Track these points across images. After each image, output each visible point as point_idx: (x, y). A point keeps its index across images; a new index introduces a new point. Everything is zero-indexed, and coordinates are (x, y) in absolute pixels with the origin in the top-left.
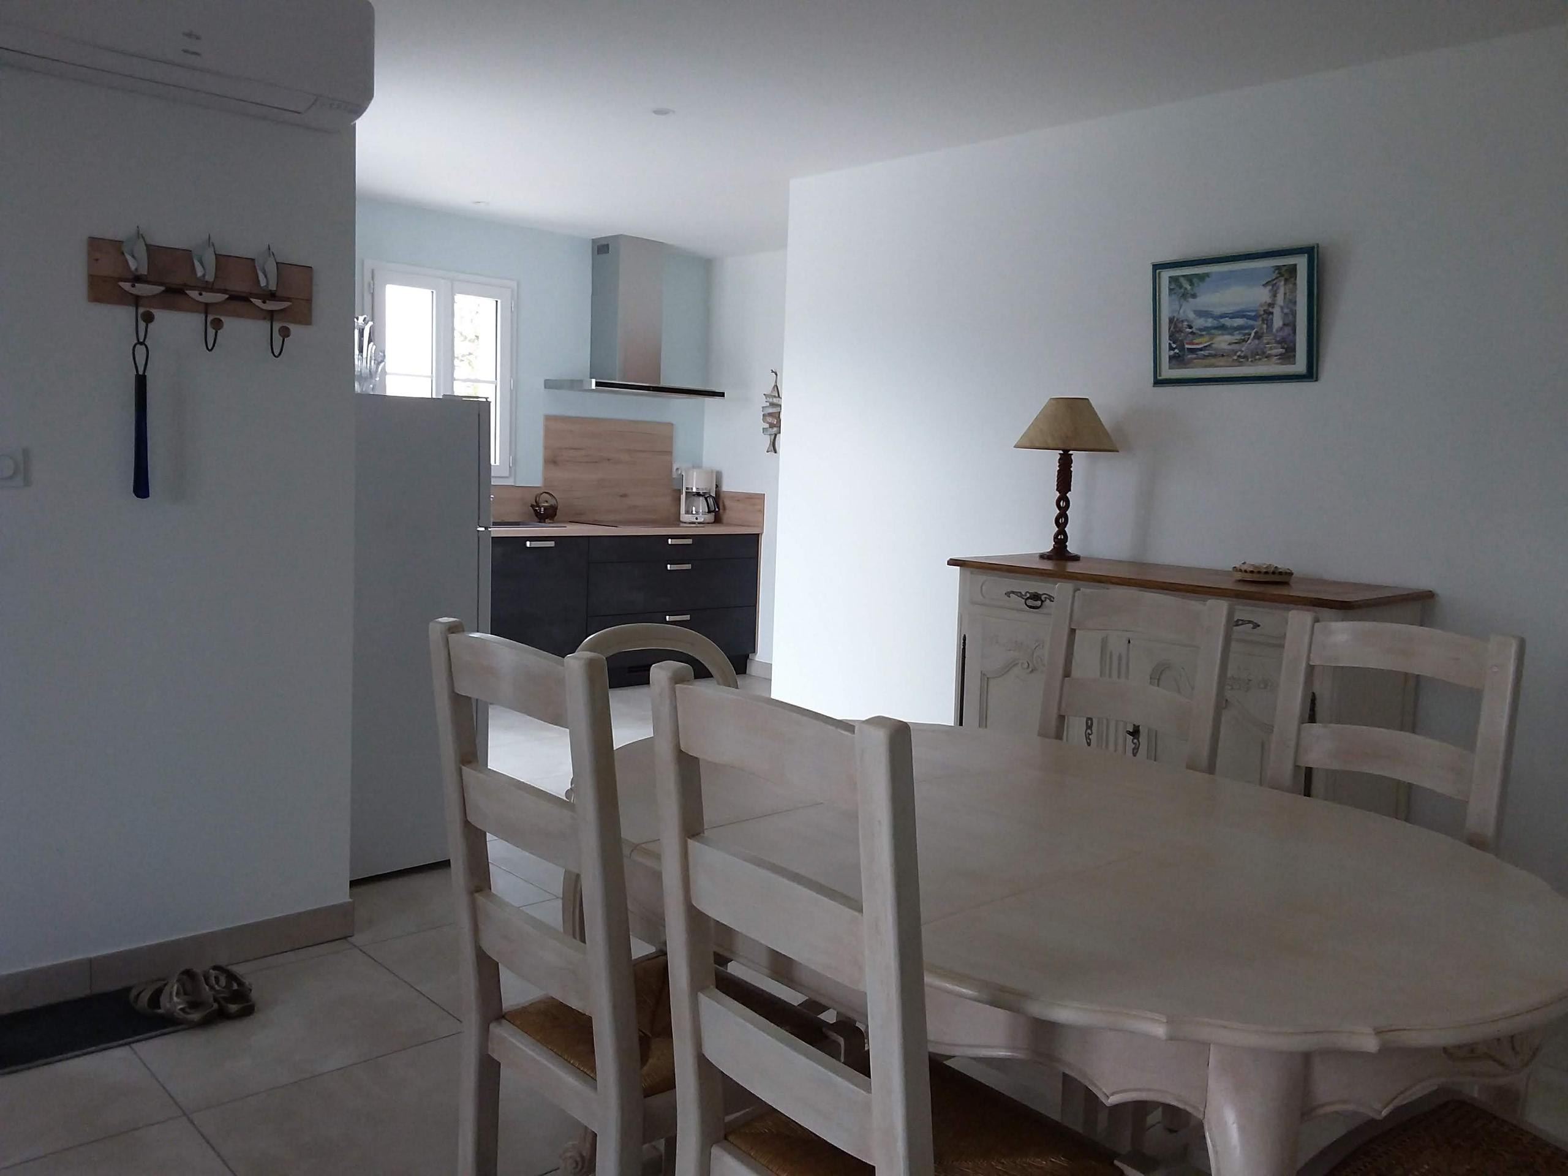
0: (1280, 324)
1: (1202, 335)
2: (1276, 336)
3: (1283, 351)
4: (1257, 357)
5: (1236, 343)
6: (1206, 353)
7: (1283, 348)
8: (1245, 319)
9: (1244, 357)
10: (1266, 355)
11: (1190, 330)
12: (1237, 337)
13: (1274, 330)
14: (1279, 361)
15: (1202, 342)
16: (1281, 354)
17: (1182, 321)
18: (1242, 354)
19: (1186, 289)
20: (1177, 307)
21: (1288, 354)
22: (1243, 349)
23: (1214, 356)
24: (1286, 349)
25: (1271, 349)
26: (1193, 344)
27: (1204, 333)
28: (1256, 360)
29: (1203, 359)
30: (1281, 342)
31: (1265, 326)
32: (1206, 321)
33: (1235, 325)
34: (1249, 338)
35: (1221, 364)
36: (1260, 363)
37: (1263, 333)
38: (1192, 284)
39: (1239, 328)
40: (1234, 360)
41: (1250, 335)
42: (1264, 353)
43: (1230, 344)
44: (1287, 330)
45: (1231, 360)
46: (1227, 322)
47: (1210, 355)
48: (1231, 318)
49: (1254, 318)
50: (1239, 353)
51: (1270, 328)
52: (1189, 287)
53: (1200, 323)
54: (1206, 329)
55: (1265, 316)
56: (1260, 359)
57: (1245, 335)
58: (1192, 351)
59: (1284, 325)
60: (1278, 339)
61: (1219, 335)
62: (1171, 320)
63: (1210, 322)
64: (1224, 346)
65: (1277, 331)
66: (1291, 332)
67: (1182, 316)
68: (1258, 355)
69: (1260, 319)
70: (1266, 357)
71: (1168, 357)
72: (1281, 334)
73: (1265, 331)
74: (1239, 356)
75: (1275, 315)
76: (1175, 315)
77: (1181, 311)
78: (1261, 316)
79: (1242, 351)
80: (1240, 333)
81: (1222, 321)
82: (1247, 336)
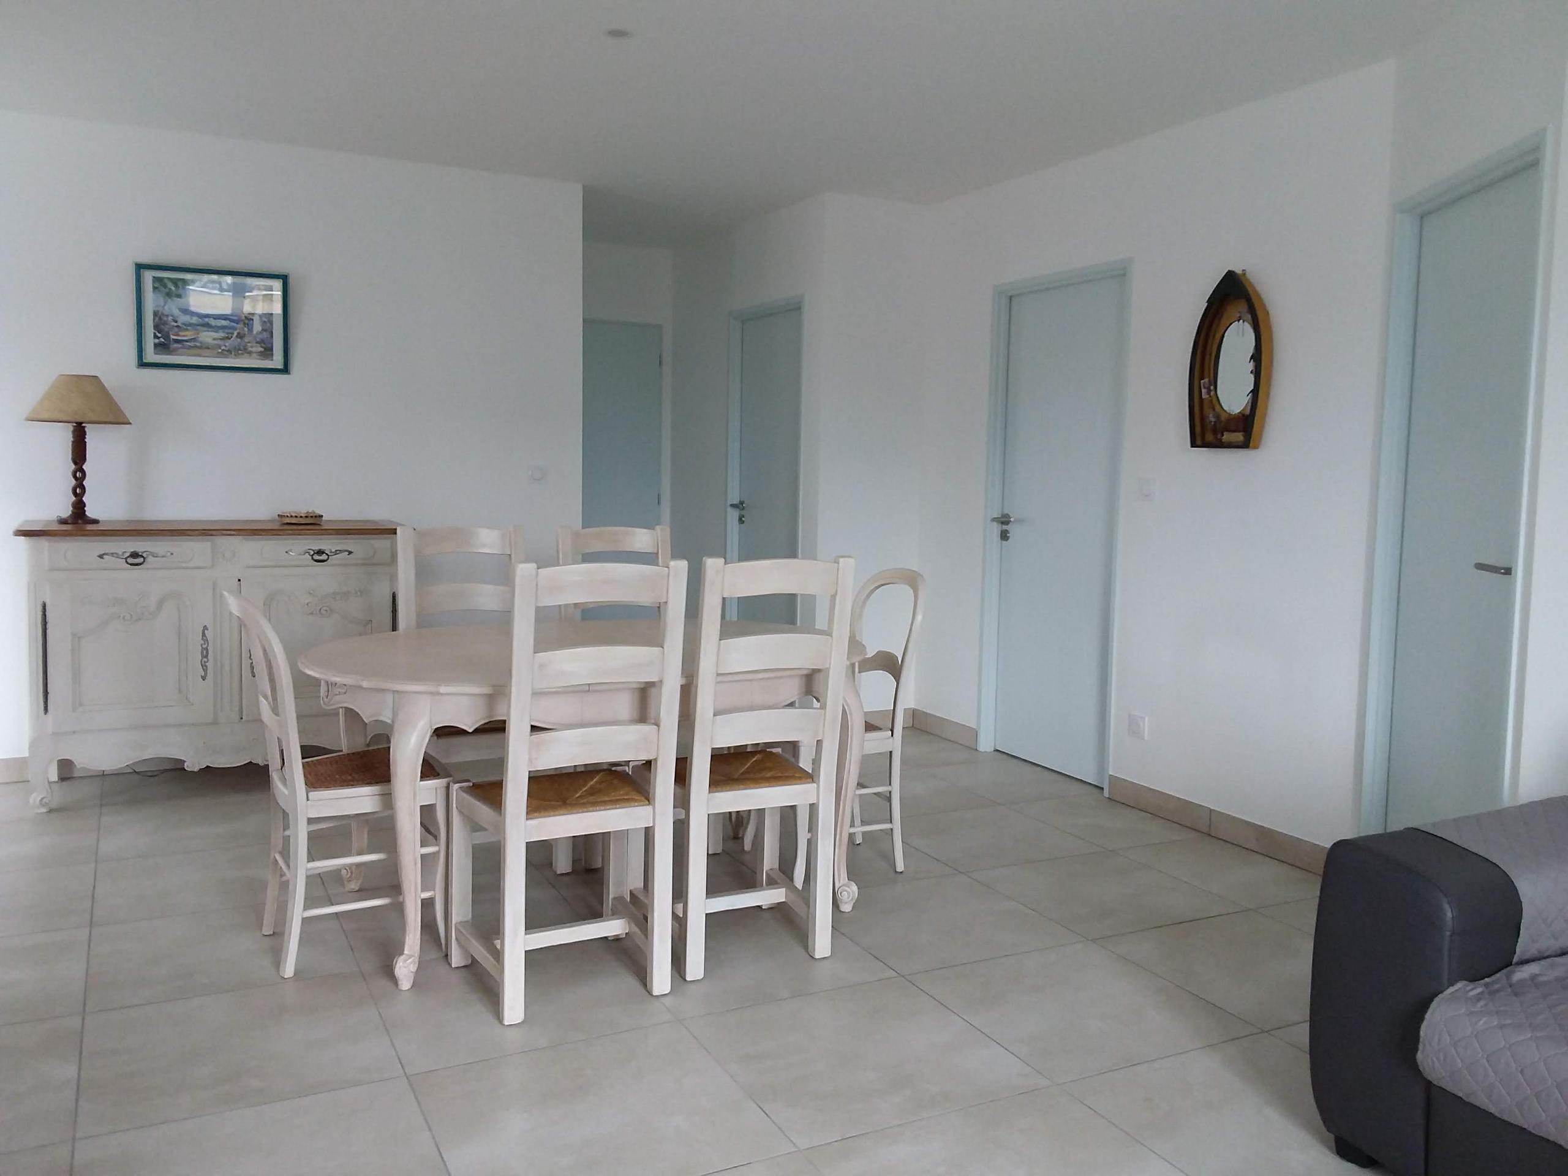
0: (260, 328)
1: (187, 330)
2: (255, 338)
3: (262, 349)
4: (240, 352)
5: (220, 339)
6: (192, 344)
7: (262, 347)
8: (228, 322)
9: (228, 351)
10: (247, 351)
11: (176, 324)
12: (221, 334)
13: (255, 332)
14: (259, 357)
15: (189, 335)
16: (261, 352)
17: (167, 316)
18: (227, 349)
19: (170, 289)
20: (162, 303)
21: (268, 352)
22: (227, 344)
23: (200, 348)
24: (265, 349)
25: (252, 347)
26: (178, 335)
27: (189, 328)
28: (239, 354)
29: (188, 349)
30: (261, 342)
31: (246, 329)
32: (191, 319)
33: (219, 325)
34: (232, 337)
35: (206, 355)
36: (243, 356)
37: (245, 334)
38: (176, 286)
39: (223, 328)
40: (219, 352)
41: (233, 334)
42: (245, 349)
43: (214, 339)
44: (265, 335)
45: (216, 352)
46: (213, 322)
47: (196, 347)
48: (215, 319)
49: (237, 322)
50: (223, 348)
51: (250, 330)
52: (173, 288)
53: (186, 319)
54: (190, 325)
55: (246, 322)
56: (242, 354)
57: (228, 333)
58: (177, 341)
59: (263, 330)
60: (258, 340)
61: (205, 331)
62: (155, 314)
63: (195, 320)
64: (210, 340)
65: (257, 333)
66: (269, 336)
67: (166, 310)
68: (241, 350)
69: (242, 323)
70: (248, 353)
71: (153, 345)
72: (260, 336)
73: (246, 333)
74: (223, 350)
75: (254, 321)
76: (161, 309)
77: (166, 307)
78: (242, 320)
79: (225, 346)
80: (224, 332)
81: (206, 320)
82: (230, 335)
